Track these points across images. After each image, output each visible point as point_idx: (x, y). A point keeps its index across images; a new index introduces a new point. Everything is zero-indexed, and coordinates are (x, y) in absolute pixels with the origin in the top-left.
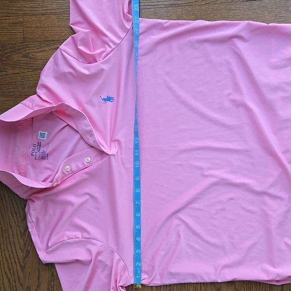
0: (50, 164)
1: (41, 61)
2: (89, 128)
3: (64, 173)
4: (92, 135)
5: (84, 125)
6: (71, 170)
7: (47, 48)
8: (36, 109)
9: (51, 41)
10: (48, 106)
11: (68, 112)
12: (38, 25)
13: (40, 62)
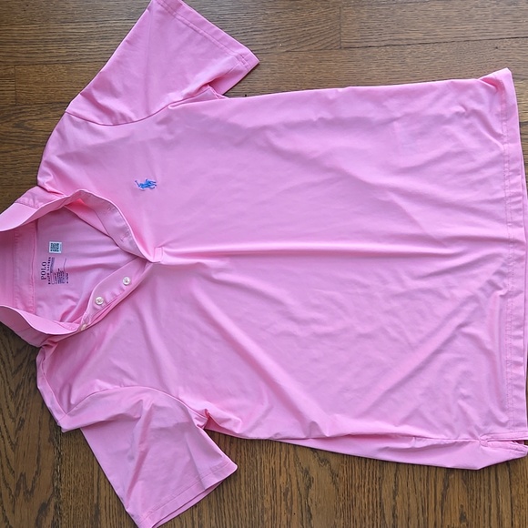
0: (72, 289)
1: (42, 133)
2: (121, 225)
3: (95, 309)
4: (127, 234)
5: (115, 220)
6: (105, 301)
7: (51, 115)
8: (42, 205)
9: (58, 103)
10: (58, 198)
11: (89, 204)
12: (38, 79)
13: (41, 135)
